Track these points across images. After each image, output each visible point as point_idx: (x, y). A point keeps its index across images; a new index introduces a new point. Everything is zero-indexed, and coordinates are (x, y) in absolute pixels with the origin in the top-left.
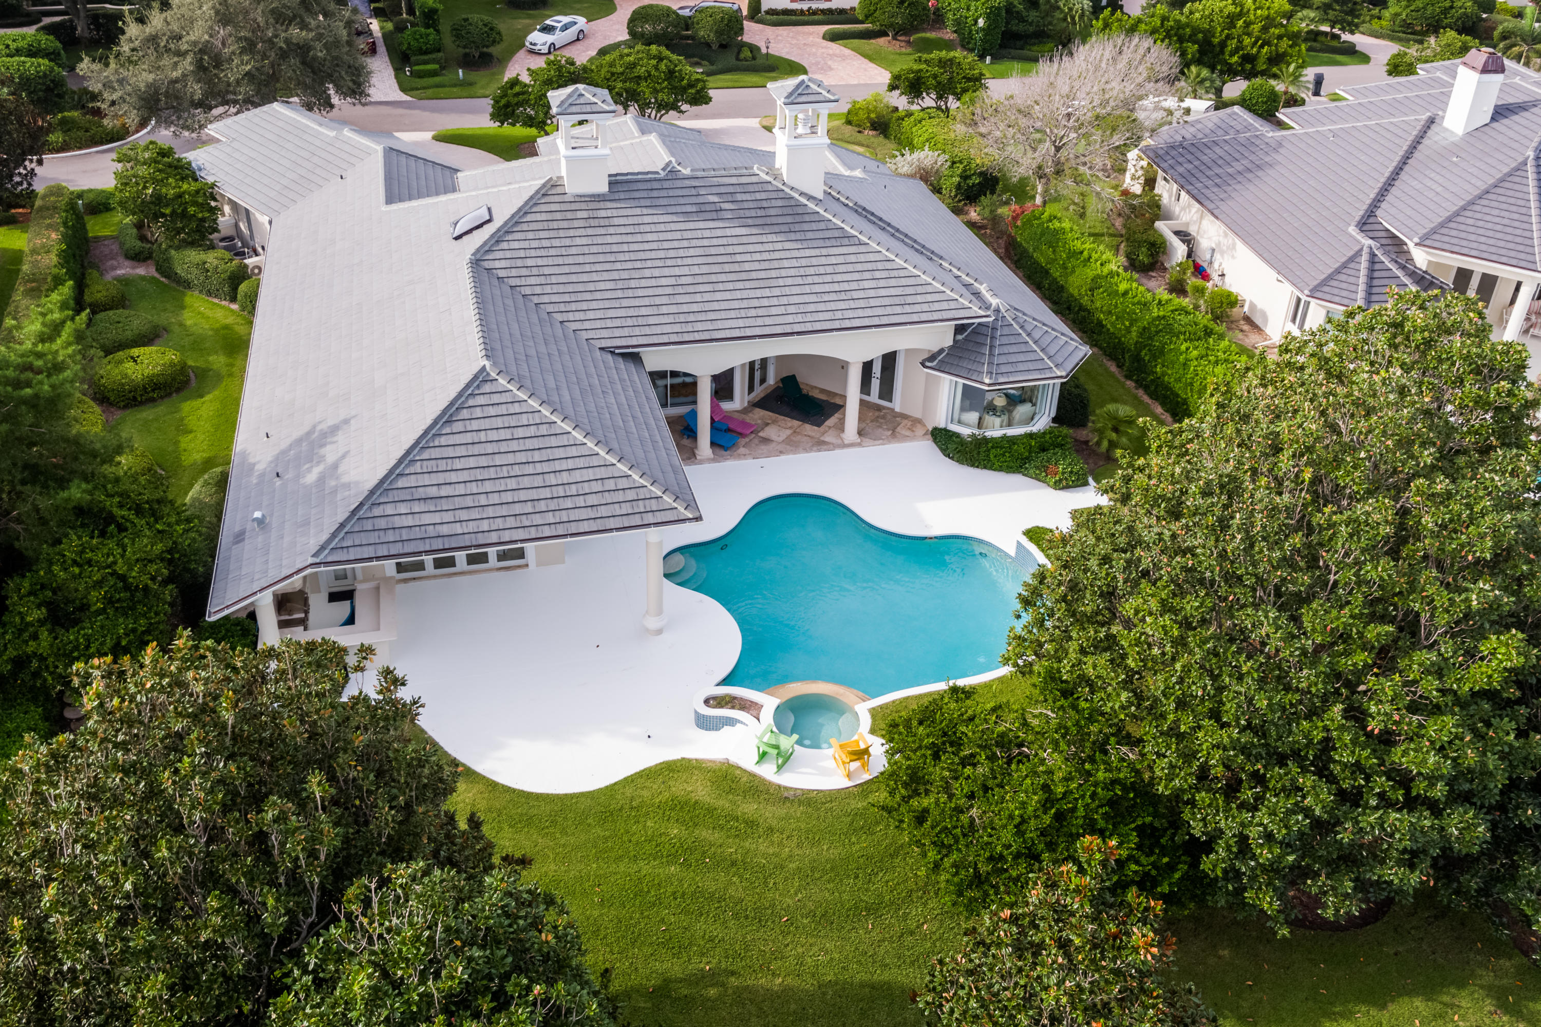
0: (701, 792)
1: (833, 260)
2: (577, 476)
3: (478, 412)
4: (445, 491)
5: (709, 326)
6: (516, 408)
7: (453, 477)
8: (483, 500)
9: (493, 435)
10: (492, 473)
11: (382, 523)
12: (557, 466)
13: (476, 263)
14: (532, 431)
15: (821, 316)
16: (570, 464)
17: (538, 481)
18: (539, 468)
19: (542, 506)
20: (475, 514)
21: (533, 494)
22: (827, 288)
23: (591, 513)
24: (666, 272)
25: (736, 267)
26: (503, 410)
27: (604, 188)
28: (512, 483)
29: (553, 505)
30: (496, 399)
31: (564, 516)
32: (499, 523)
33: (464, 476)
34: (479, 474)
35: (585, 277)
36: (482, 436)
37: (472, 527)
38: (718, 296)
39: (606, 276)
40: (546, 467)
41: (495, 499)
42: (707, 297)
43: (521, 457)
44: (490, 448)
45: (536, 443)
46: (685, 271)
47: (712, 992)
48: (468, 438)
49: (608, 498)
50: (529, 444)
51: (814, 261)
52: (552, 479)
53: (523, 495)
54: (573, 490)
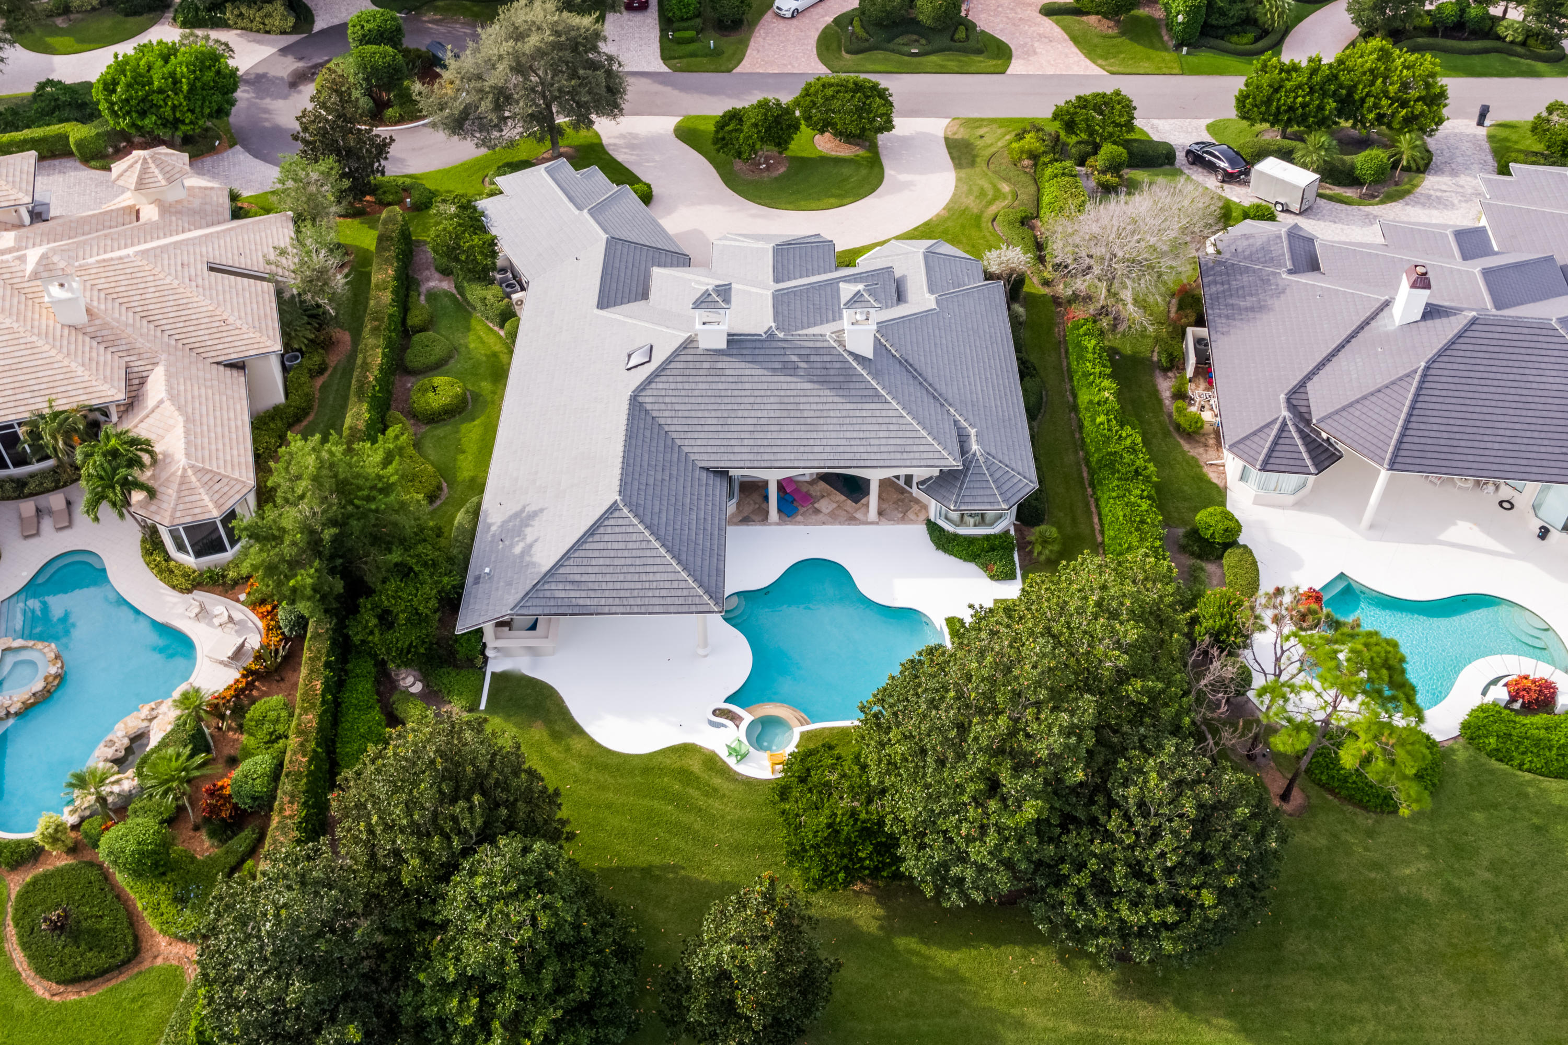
0: (696, 766)
1: (864, 414)
2: (658, 577)
3: (609, 530)
4: (585, 578)
5: (772, 457)
6: (631, 529)
7: (590, 570)
8: (604, 586)
9: (615, 546)
10: (611, 569)
11: (548, 594)
12: (648, 569)
13: (634, 400)
14: (637, 545)
15: (846, 456)
16: (655, 569)
17: (636, 577)
18: (638, 569)
19: (635, 593)
20: (599, 594)
21: (632, 586)
22: (855, 435)
23: (662, 601)
24: (753, 414)
25: (798, 414)
26: (623, 529)
27: (723, 345)
28: (621, 577)
29: (642, 593)
30: (620, 522)
31: (646, 601)
32: (611, 601)
33: (596, 570)
34: (604, 569)
35: (700, 414)
36: (609, 546)
37: (595, 602)
38: (783, 435)
39: (713, 414)
40: (641, 569)
41: (610, 586)
42: (775, 435)
43: (629, 561)
44: (612, 554)
45: (639, 553)
46: (765, 414)
47: (671, 876)
48: (601, 546)
49: (673, 593)
50: (635, 553)
51: (851, 413)
52: (643, 577)
53: (626, 585)
54: (654, 585)
